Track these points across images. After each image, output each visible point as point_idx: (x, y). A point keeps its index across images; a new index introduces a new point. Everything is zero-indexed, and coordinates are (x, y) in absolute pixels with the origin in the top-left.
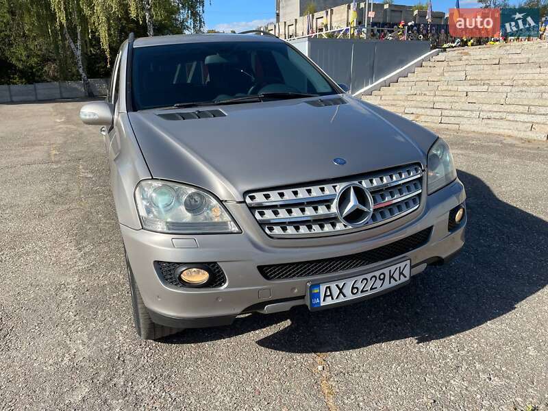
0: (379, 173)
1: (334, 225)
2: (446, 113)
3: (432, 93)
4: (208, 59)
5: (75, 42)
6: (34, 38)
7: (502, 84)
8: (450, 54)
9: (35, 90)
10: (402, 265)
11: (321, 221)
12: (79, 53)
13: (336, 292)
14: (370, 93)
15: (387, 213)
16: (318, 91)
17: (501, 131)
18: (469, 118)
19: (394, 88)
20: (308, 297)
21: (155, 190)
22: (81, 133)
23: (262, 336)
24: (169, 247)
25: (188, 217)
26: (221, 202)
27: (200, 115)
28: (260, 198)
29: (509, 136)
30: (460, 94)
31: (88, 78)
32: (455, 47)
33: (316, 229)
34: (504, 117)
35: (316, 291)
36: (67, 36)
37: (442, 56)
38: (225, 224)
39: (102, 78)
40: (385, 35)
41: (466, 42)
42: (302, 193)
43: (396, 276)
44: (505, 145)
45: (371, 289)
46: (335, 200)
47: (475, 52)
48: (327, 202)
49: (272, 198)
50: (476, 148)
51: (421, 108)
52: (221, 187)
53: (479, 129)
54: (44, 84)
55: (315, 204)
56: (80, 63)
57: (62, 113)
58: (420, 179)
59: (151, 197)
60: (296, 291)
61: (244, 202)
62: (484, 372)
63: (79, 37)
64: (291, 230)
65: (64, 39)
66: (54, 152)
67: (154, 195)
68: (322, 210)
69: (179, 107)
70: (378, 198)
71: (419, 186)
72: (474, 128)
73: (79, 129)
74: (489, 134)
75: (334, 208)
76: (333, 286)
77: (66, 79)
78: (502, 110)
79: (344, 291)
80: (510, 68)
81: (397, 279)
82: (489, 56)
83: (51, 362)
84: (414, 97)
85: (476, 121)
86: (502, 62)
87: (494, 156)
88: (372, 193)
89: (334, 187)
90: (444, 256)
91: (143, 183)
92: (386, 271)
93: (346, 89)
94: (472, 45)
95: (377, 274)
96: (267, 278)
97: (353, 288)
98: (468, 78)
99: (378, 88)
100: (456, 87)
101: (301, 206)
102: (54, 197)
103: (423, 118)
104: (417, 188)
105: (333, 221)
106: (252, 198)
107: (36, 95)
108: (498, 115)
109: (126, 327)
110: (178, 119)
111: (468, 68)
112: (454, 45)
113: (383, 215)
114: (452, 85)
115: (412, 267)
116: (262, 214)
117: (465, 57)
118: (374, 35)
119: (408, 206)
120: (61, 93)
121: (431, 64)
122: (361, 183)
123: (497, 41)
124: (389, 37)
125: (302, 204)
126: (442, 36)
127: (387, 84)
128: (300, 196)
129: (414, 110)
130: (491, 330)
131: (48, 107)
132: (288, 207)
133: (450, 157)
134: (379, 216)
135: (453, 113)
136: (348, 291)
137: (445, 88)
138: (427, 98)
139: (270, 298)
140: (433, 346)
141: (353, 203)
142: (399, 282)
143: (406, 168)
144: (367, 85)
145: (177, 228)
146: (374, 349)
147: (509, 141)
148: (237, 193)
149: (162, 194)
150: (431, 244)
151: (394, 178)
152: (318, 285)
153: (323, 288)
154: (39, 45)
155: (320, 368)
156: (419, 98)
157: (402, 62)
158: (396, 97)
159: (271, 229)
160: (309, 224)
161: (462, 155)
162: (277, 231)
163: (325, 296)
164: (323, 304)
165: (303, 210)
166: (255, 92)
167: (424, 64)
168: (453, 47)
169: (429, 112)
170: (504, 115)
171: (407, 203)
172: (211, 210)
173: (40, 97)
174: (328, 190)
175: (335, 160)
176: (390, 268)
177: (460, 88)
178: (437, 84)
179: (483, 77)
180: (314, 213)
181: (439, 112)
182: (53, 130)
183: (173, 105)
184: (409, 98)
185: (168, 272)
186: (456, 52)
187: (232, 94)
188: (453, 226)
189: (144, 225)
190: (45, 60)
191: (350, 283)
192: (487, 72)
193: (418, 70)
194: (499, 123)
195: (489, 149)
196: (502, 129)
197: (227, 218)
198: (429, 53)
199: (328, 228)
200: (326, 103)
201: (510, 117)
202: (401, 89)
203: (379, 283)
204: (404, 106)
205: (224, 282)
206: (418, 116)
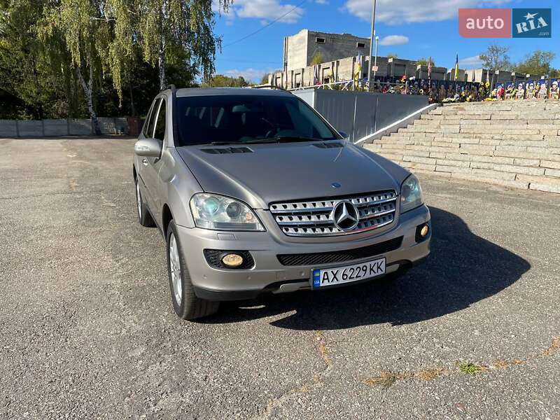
0: (365, 195)
1: (331, 230)
2: (440, 162)
3: (429, 144)
4: (235, 109)
5: (86, 80)
6: (46, 76)
7: (492, 138)
8: (447, 108)
9: (43, 126)
10: (379, 261)
11: (322, 226)
12: (90, 92)
13: (331, 277)
14: (371, 141)
15: (369, 224)
16: (323, 137)
17: (487, 180)
18: (460, 167)
19: (394, 137)
20: (311, 280)
21: (206, 200)
22: (96, 168)
23: (274, 320)
24: (215, 239)
25: (228, 219)
26: (252, 209)
27: (233, 151)
28: (280, 208)
29: (495, 185)
30: (454, 146)
31: (97, 116)
32: (454, 102)
33: (318, 231)
34: (492, 167)
35: (317, 275)
36: (80, 76)
37: (439, 110)
38: (254, 225)
39: (109, 117)
40: (388, 88)
41: (465, 97)
42: (309, 206)
43: (375, 269)
44: (489, 192)
45: (357, 277)
46: (332, 212)
47: (470, 108)
48: (327, 213)
49: (288, 208)
50: (464, 193)
51: (417, 156)
52: (254, 200)
53: (469, 177)
54: (51, 120)
55: (318, 213)
56: (90, 102)
57: (72, 149)
58: (394, 201)
59: (203, 205)
60: (303, 274)
61: (269, 210)
62: (438, 343)
63: (91, 76)
64: (301, 231)
65: (76, 78)
66: (75, 184)
67: (205, 203)
68: (323, 218)
69: (215, 144)
70: (363, 212)
71: (394, 207)
72: (464, 177)
73: (93, 164)
74: (478, 182)
75: (332, 217)
76: (329, 272)
77: (75, 117)
78: (490, 161)
79: (337, 276)
80: (500, 123)
81: (376, 271)
82: (482, 112)
83: (112, 333)
84: (412, 147)
85: (466, 170)
86: (493, 117)
87: (478, 201)
88: (358, 208)
89: (332, 203)
90: (413, 260)
91: (197, 195)
92: (368, 264)
93: (345, 136)
94: (471, 100)
95: (361, 265)
96: (283, 263)
97: (343, 275)
98: (462, 131)
99: (379, 137)
100: (451, 139)
101: (308, 214)
102: (84, 221)
103: (419, 166)
104: (391, 208)
105: (330, 226)
106: (275, 207)
107: (43, 131)
108: (486, 166)
109: (166, 313)
110: (215, 153)
111: (462, 122)
112: (453, 100)
113: (366, 225)
114: (447, 137)
115: (387, 265)
116: (281, 219)
117: (460, 112)
118: (377, 88)
119: (385, 220)
120: (68, 130)
121: (429, 117)
122: (351, 201)
123: (494, 97)
124: (392, 90)
125: (309, 213)
126: (442, 91)
127: (388, 134)
128: (308, 207)
129: (411, 159)
130: (449, 319)
131: (58, 143)
132: (299, 214)
133: (419, 188)
134: (363, 226)
135: (446, 162)
136: (339, 276)
137: (440, 139)
138: (423, 148)
139: (285, 279)
140: (404, 328)
141: (345, 213)
142: (377, 274)
143: (384, 193)
144: (369, 134)
145: (221, 226)
146: (360, 330)
147: (494, 188)
148: (264, 204)
149: (211, 203)
150: (401, 249)
151: (375, 200)
152: (318, 270)
153: (322, 273)
154: (49, 82)
155: (318, 339)
156: (417, 148)
157: (403, 114)
158: (395, 146)
159: (287, 230)
160: (313, 226)
161: (450, 198)
162: (291, 231)
163: (324, 279)
164: (321, 285)
165: (310, 218)
166: (271, 136)
167: (422, 116)
168: (452, 102)
169: (424, 160)
170: (492, 166)
171: (384, 218)
172: (245, 216)
173: (47, 133)
174: (328, 204)
175: (333, 185)
176: (370, 263)
177: (455, 140)
178: (433, 135)
179: (476, 131)
180: (317, 220)
181: (434, 161)
182: (67, 164)
183: (210, 143)
184: (408, 147)
185: (213, 257)
186: (452, 107)
187: (254, 137)
188: (419, 238)
189: (197, 224)
190: (54, 97)
191: (341, 271)
192: (479, 126)
193: (416, 122)
194: (487, 172)
195: (475, 195)
196: (490, 178)
197: (256, 220)
198: (427, 107)
199: (327, 231)
200: (329, 146)
201: (497, 168)
202: (401, 138)
203: (362, 273)
204: (402, 154)
205: (253, 265)
206: (415, 164)
